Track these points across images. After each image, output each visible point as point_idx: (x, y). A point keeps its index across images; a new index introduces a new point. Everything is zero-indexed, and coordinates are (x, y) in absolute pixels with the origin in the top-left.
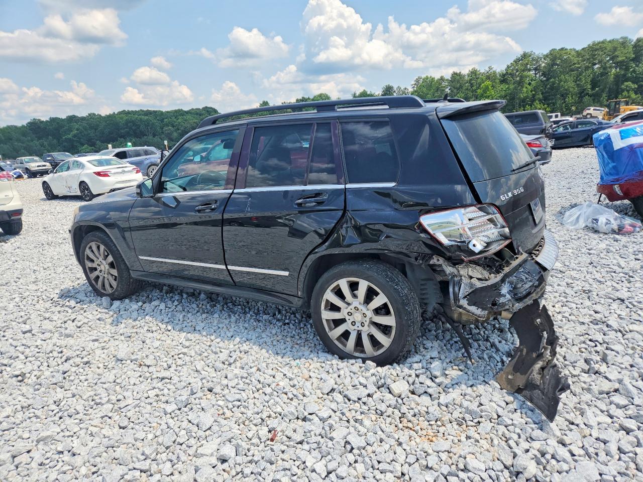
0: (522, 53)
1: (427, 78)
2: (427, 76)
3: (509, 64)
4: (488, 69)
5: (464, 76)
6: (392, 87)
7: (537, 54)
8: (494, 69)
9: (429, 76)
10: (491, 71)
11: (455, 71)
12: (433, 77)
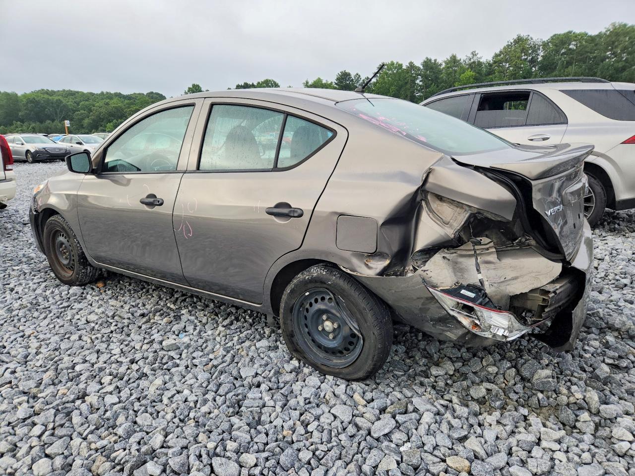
0: (515, 37)
1: (392, 64)
2: (392, 62)
3: (498, 52)
4: (471, 56)
5: (441, 65)
6: (349, 74)
7: (534, 39)
8: (478, 56)
9: (395, 62)
10: (475, 58)
11: (429, 57)
12: (400, 62)
